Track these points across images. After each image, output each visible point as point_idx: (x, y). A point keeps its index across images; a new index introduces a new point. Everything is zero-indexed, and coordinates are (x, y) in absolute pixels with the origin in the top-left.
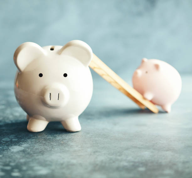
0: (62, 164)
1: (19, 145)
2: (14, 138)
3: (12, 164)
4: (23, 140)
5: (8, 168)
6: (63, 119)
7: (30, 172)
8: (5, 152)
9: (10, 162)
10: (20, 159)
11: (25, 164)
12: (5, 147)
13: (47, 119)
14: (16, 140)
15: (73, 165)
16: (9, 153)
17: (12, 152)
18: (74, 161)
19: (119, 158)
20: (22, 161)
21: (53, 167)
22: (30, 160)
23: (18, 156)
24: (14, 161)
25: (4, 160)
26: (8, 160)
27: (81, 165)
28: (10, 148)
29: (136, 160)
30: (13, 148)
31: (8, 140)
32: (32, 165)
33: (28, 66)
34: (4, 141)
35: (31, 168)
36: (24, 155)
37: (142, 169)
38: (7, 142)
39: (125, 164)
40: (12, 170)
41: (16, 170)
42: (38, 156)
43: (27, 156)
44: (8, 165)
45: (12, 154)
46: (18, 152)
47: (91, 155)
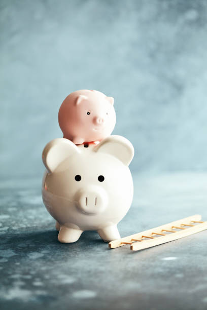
0: (89, 272)
1: (38, 252)
2: (31, 244)
3: (33, 272)
4: (42, 245)
5: (29, 277)
6: (100, 227)
7: (54, 281)
8: (23, 260)
9: (30, 270)
10: (41, 266)
11: (47, 272)
12: (22, 254)
13: (81, 228)
14: (34, 245)
15: (102, 272)
16: (28, 261)
17: (31, 260)
18: (102, 268)
19: (152, 264)
20: (44, 268)
21: (79, 276)
22: (52, 267)
23: (38, 264)
24: (34, 269)
25: (23, 268)
26: (27, 268)
27: (110, 272)
28: (28, 255)
29: (172, 266)
30: (31, 255)
31: (25, 245)
32: (55, 273)
33: (59, 165)
34: (20, 247)
35: (55, 277)
36: (44, 262)
37: (180, 276)
38: (24, 248)
39: (161, 270)
40: (33, 279)
41: (37, 279)
42: (60, 263)
43: (49, 263)
44: (28, 274)
45: (31, 262)
46: (38, 259)
47: (120, 261)
